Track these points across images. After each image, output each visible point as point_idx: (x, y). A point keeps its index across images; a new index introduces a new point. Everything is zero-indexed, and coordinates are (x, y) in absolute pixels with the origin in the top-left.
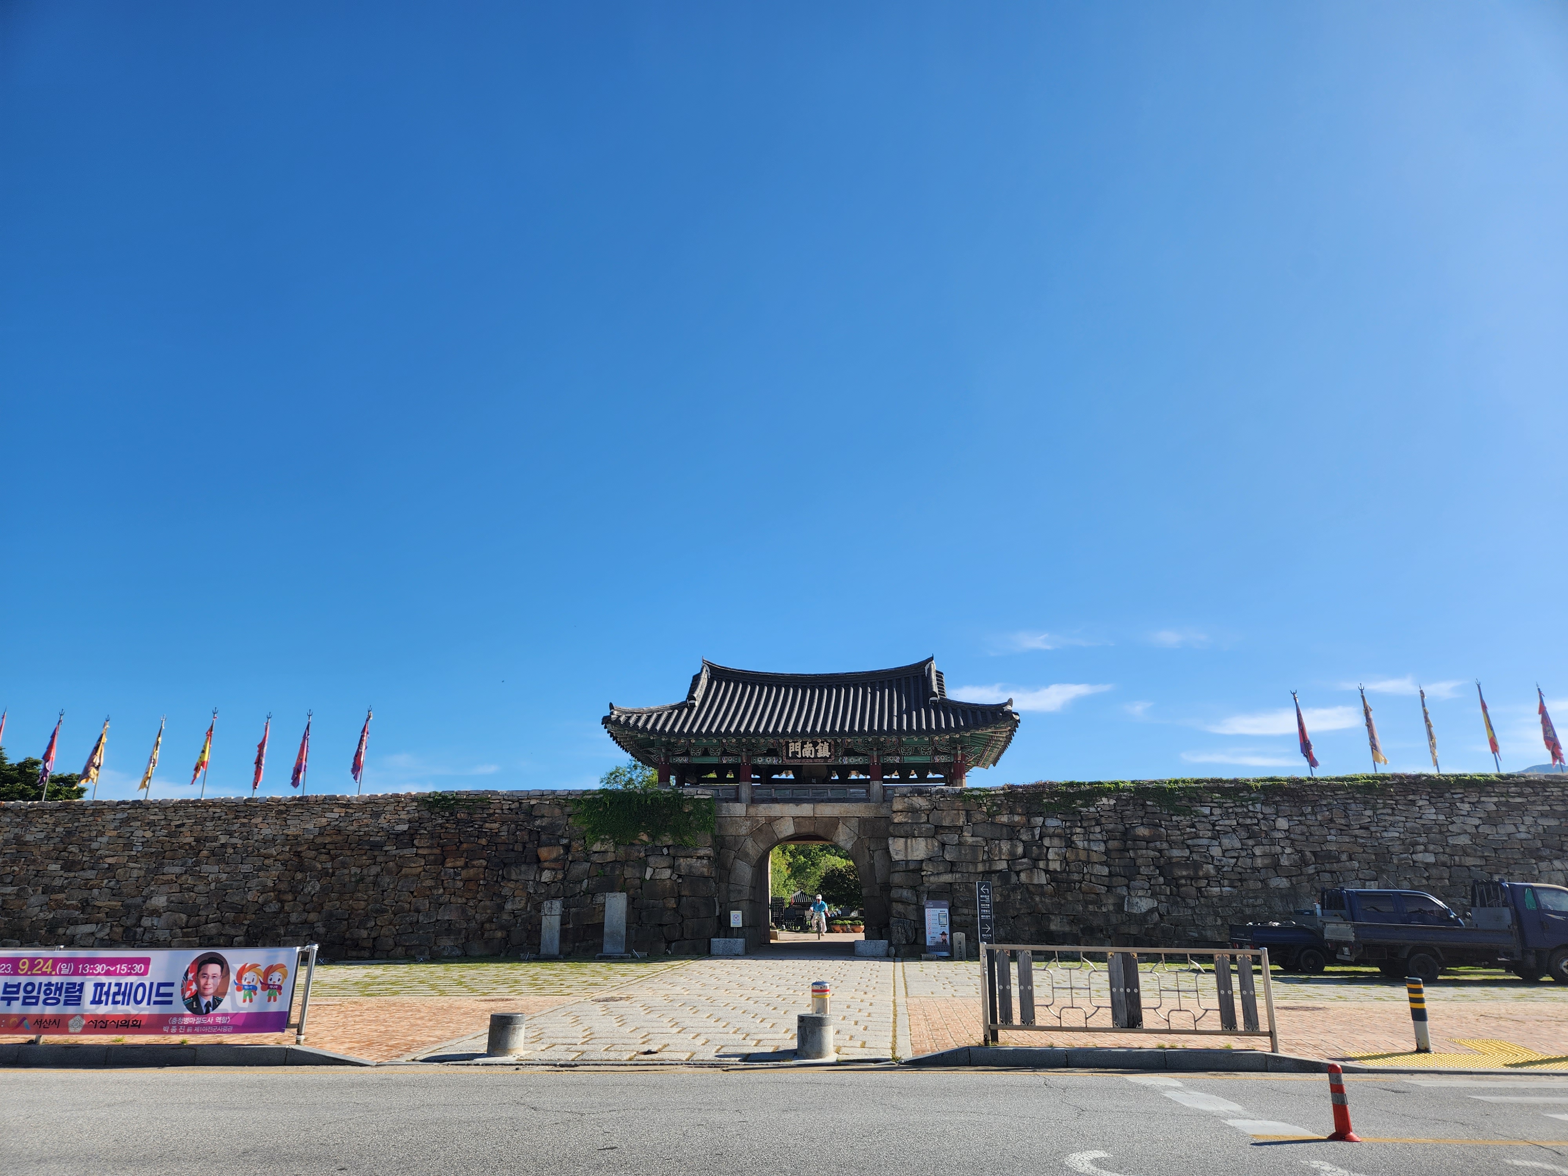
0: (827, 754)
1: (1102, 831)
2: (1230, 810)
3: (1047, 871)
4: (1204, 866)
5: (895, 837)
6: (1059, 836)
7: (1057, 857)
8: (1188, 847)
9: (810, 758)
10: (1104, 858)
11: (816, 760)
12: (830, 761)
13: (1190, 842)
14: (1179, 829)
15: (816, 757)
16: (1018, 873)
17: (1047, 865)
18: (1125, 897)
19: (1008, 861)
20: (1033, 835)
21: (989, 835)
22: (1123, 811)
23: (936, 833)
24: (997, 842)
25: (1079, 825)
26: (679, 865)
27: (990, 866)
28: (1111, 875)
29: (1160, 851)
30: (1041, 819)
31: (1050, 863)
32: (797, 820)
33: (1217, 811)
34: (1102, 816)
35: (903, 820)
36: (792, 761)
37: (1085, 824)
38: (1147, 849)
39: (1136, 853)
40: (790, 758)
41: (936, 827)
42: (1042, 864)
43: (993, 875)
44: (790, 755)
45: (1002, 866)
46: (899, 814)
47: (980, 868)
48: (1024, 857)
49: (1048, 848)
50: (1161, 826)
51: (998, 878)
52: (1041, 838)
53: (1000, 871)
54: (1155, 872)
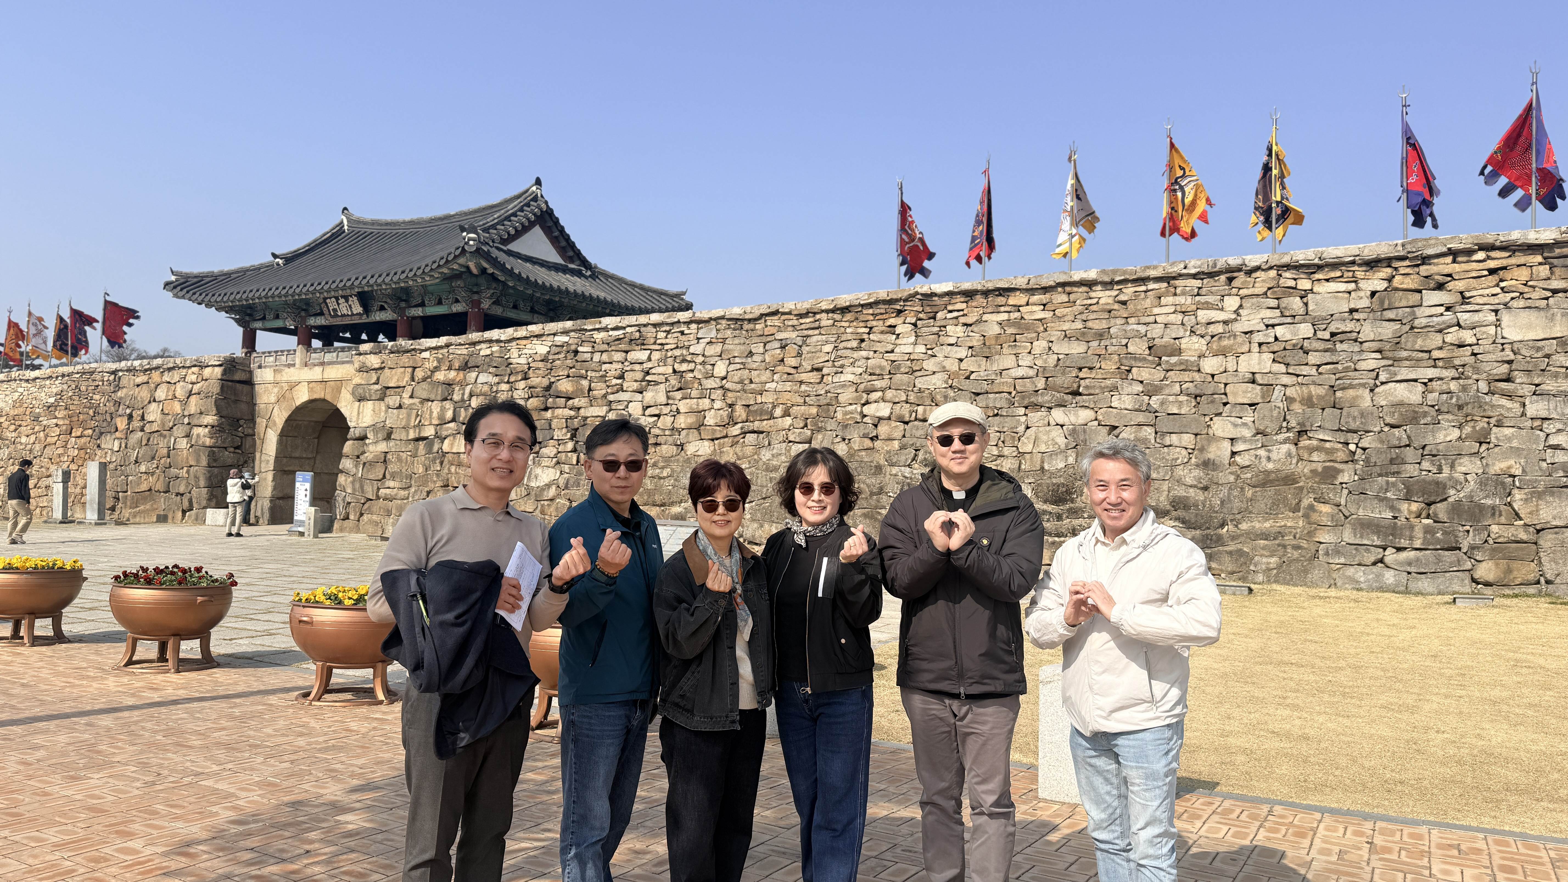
0: (359, 310)
8: (609, 403)
11: (353, 317)
12: (364, 317)
13: (612, 397)
14: (605, 381)
16: (442, 439)
19: (436, 426)
21: (425, 395)
23: (383, 395)
24: (430, 404)
26: (193, 434)
27: (419, 433)
29: (577, 410)
30: (475, 375)
32: (311, 385)
34: (531, 368)
38: (565, 407)
41: (384, 387)
43: (421, 442)
44: (332, 314)
45: (429, 432)
47: (412, 435)
48: (452, 420)
50: (586, 378)
51: (424, 445)
52: (470, 398)
53: (427, 438)
54: (567, 435)
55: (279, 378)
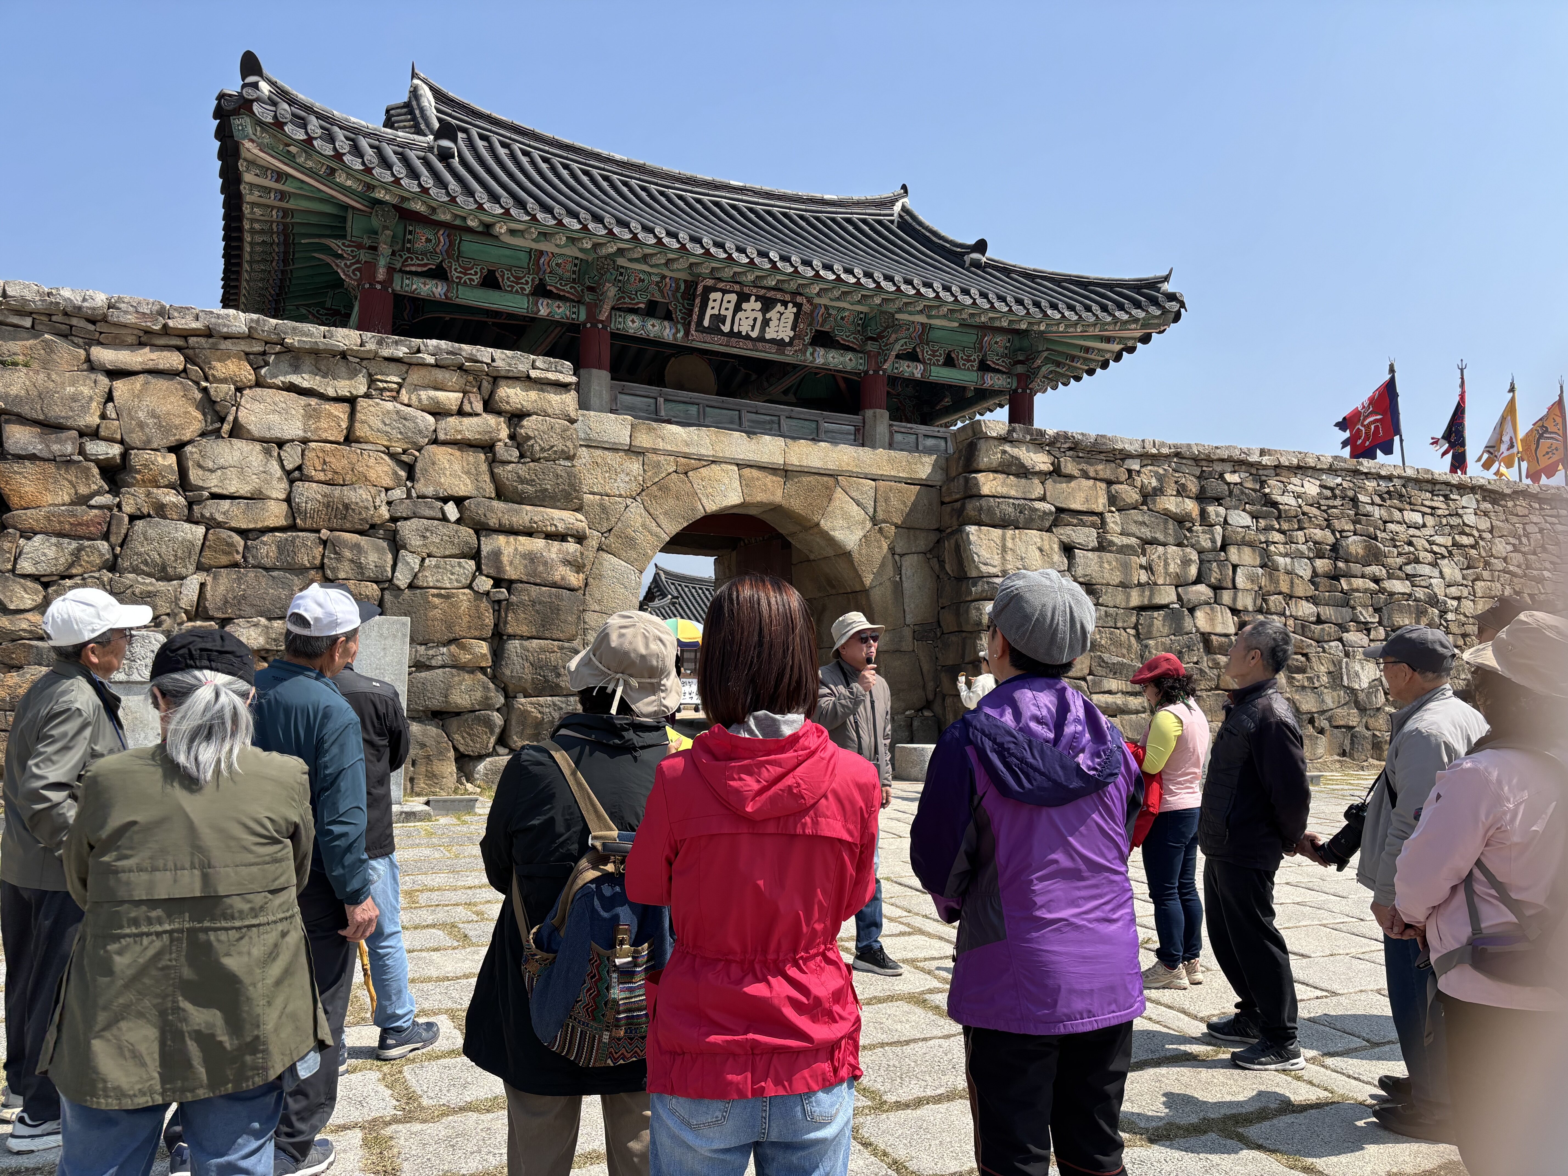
0: (786, 334)
1: (1307, 541)
2: (1444, 521)
3: (1234, 611)
4: (1430, 611)
5: (980, 524)
6: (1251, 545)
7: (1249, 586)
8: (1408, 577)
9: (748, 337)
10: (1310, 590)
11: (760, 345)
12: (789, 351)
13: (1409, 569)
14: (1395, 546)
15: (761, 339)
16: (1192, 611)
17: (1235, 599)
18: (1340, 662)
19: (1177, 587)
20: (1213, 541)
21: (1146, 533)
22: (1330, 507)
23: (1056, 523)
24: (1161, 549)
25: (1277, 526)
26: (496, 555)
27: (1151, 597)
28: (1319, 621)
29: (1376, 581)
30: (1221, 510)
31: (1240, 594)
32: (746, 471)
33: (1430, 521)
34: (1304, 514)
35: (999, 489)
36: (708, 338)
37: (1285, 526)
38: (1363, 577)
39: (1350, 584)
40: (705, 330)
41: (1060, 510)
42: (1226, 597)
43: (1156, 614)
44: (706, 323)
45: (1167, 595)
46: (991, 475)
47: (1135, 599)
48: (1198, 581)
49: (1235, 567)
50: (1376, 538)
51: (1164, 620)
52: (1223, 548)
53: (1166, 606)
54: (1374, 617)
55: (644, 440)
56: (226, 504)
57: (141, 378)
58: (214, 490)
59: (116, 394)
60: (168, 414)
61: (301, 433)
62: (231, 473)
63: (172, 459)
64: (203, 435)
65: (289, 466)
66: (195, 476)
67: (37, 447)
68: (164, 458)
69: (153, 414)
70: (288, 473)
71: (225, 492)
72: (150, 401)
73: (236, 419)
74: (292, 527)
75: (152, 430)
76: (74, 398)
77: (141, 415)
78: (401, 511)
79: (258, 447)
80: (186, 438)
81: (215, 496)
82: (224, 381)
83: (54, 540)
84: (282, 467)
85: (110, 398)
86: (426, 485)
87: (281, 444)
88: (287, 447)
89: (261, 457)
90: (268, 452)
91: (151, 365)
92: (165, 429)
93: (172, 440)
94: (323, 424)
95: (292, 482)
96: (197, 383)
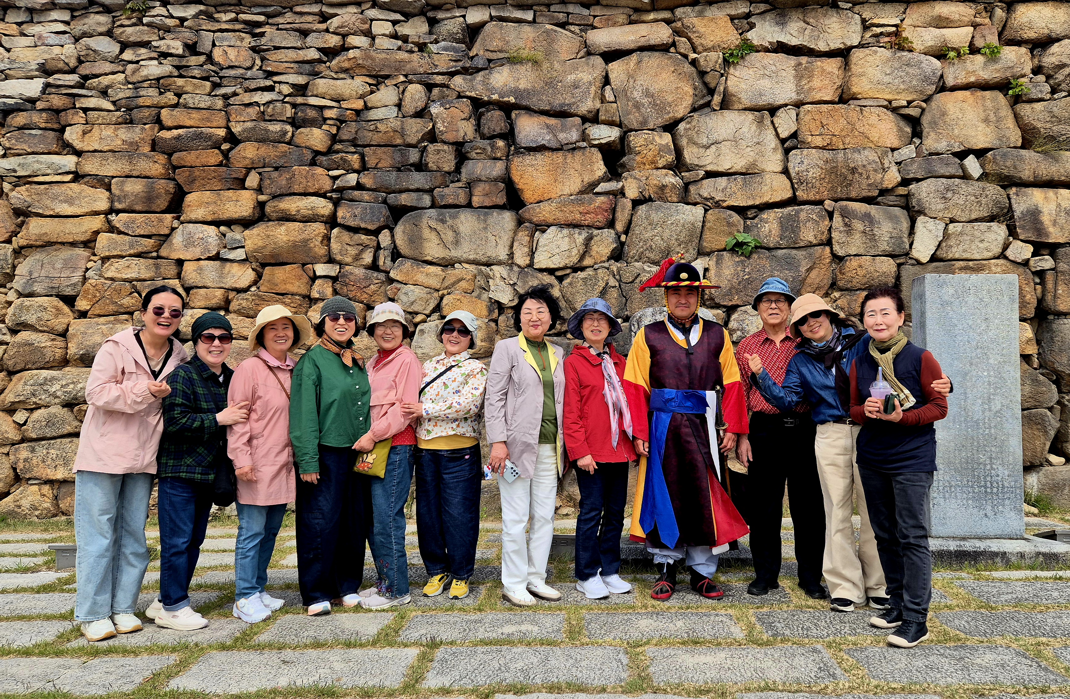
26: (1035, 215)
56: (722, 181)
57: (634, 57)
58: (709, 168)
59: (612, 76)
60: (661, 91)
61: (793, 96)
62: (725, 147)
63: (667, 138)
64: (694, 110)
65: (784, 134)
66: (690, 155)
67: (546, 139)
68: (661, 137)
69: (647, 93)
70: (783, 141)
71: (721, 169)
72: (643, 81)
73: (725, 89)
74: (793, 201)
75: (647, 110)
76: (576, 86)
77: (637, 95)
78: (914, 171)
79: (750, 116)
80: (679, 115)
81: (710, 175)
82: (712, 49)
83: (566, 231)
84: (777, 135)
85: (606, 81)
86: (937, 141)
87: (773, 110)
88: (781, 113)
89: (754, 127)
90: (760, 122)
91: (642, 42)
92: (660, 107)
93: (666, 118)
94: (816, 83)
95: (787, 152)
96: (685, 56)
